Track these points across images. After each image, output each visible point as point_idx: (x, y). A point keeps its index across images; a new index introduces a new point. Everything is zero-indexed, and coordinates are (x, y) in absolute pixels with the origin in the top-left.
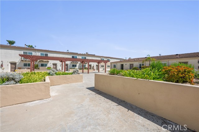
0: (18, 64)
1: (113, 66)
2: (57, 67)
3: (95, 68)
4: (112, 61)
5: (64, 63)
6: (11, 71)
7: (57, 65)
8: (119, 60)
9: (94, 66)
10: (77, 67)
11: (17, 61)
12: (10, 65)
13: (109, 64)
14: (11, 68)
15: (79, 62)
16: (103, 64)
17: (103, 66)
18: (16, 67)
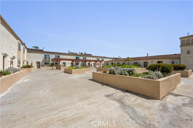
0: (41, 63)
1: (106, 64)
2: (66, 65)
3: (93, 65)
4: (105, 60)
6: (37, 68)
7: (66, 63)
8: (111, 60)
9: (92, 64)
10: (80, 65)
11: (40, 61)
12: (36, 63)
13: (103, 62)
14: (37, 66)
15: (81, 62)
16: (98, 62)
17: (99, 64)
18: (39, 65)
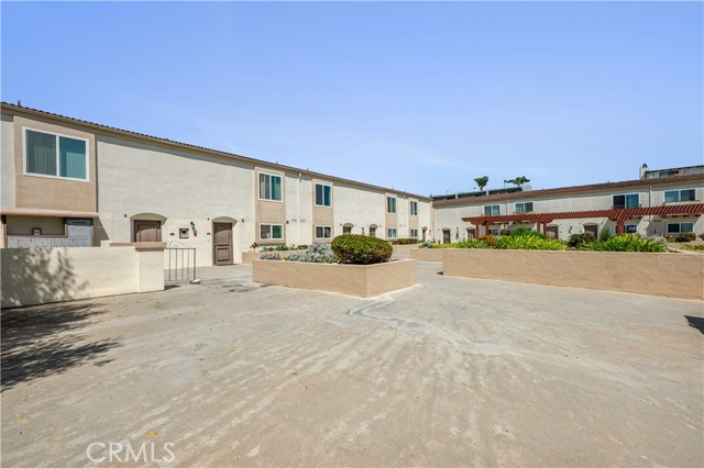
5: (542, 225)
